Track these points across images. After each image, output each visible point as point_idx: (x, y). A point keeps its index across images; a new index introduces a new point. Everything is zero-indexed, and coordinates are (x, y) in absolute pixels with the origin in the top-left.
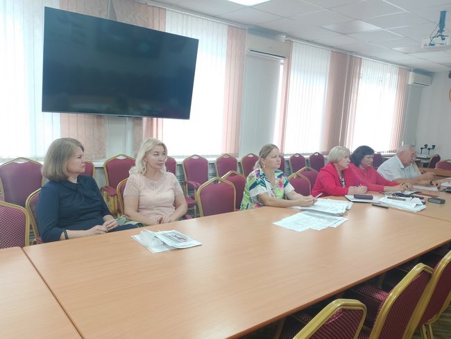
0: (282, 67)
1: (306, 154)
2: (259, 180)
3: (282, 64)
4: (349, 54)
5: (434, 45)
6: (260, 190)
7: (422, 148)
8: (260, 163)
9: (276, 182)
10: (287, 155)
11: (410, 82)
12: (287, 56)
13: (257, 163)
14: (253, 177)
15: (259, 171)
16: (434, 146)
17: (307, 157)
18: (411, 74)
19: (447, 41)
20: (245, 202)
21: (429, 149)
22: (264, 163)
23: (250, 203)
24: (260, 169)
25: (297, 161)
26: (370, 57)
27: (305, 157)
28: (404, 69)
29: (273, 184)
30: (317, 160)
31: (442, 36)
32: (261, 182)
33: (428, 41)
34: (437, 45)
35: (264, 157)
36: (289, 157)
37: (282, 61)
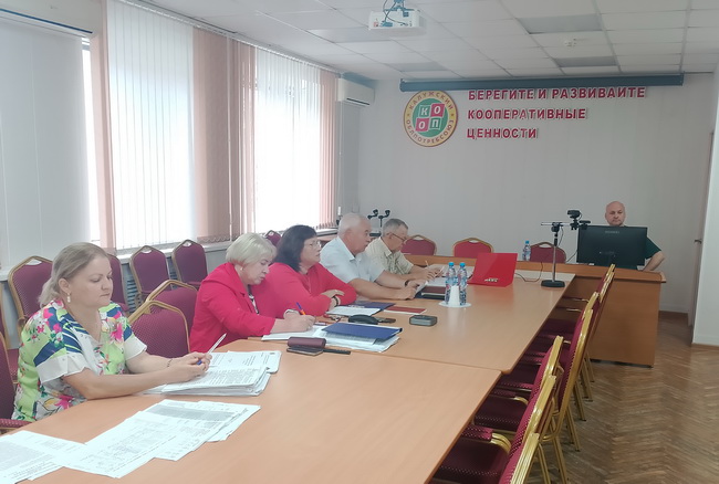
0: (86, 55)
1: (166, 246)
2: (60, 335)
3: (87, 48)
4: (228, 35)
5: (390, 25)
6: (65, 363)
7: (370, 217)
8: (56, 287)
9: (106, 326)
10: (124, 251)
11: (341, 97)
12: (96, 31)
13: (47, 286)
14: (40, 330)
15: (53, 310)
16: (388, 212)
17: (167, 251)
18: (341, 82)
19: (413, 19)
20: (25, 397)
21: (381, 217)
22: (65, 290)
23: (42, 400)
24: (55, 306)
25: (149, 264)
26: (270, 46)
27: (163, 251)
28: (331, 73)
29: (97, 337)
30: (190, 257)
31: (403, 9)
32: (67, 340)
33: (381, 17)
34: (396, 26)
35: (68, 276)
36: (129, 256)
37: (85, 41)
